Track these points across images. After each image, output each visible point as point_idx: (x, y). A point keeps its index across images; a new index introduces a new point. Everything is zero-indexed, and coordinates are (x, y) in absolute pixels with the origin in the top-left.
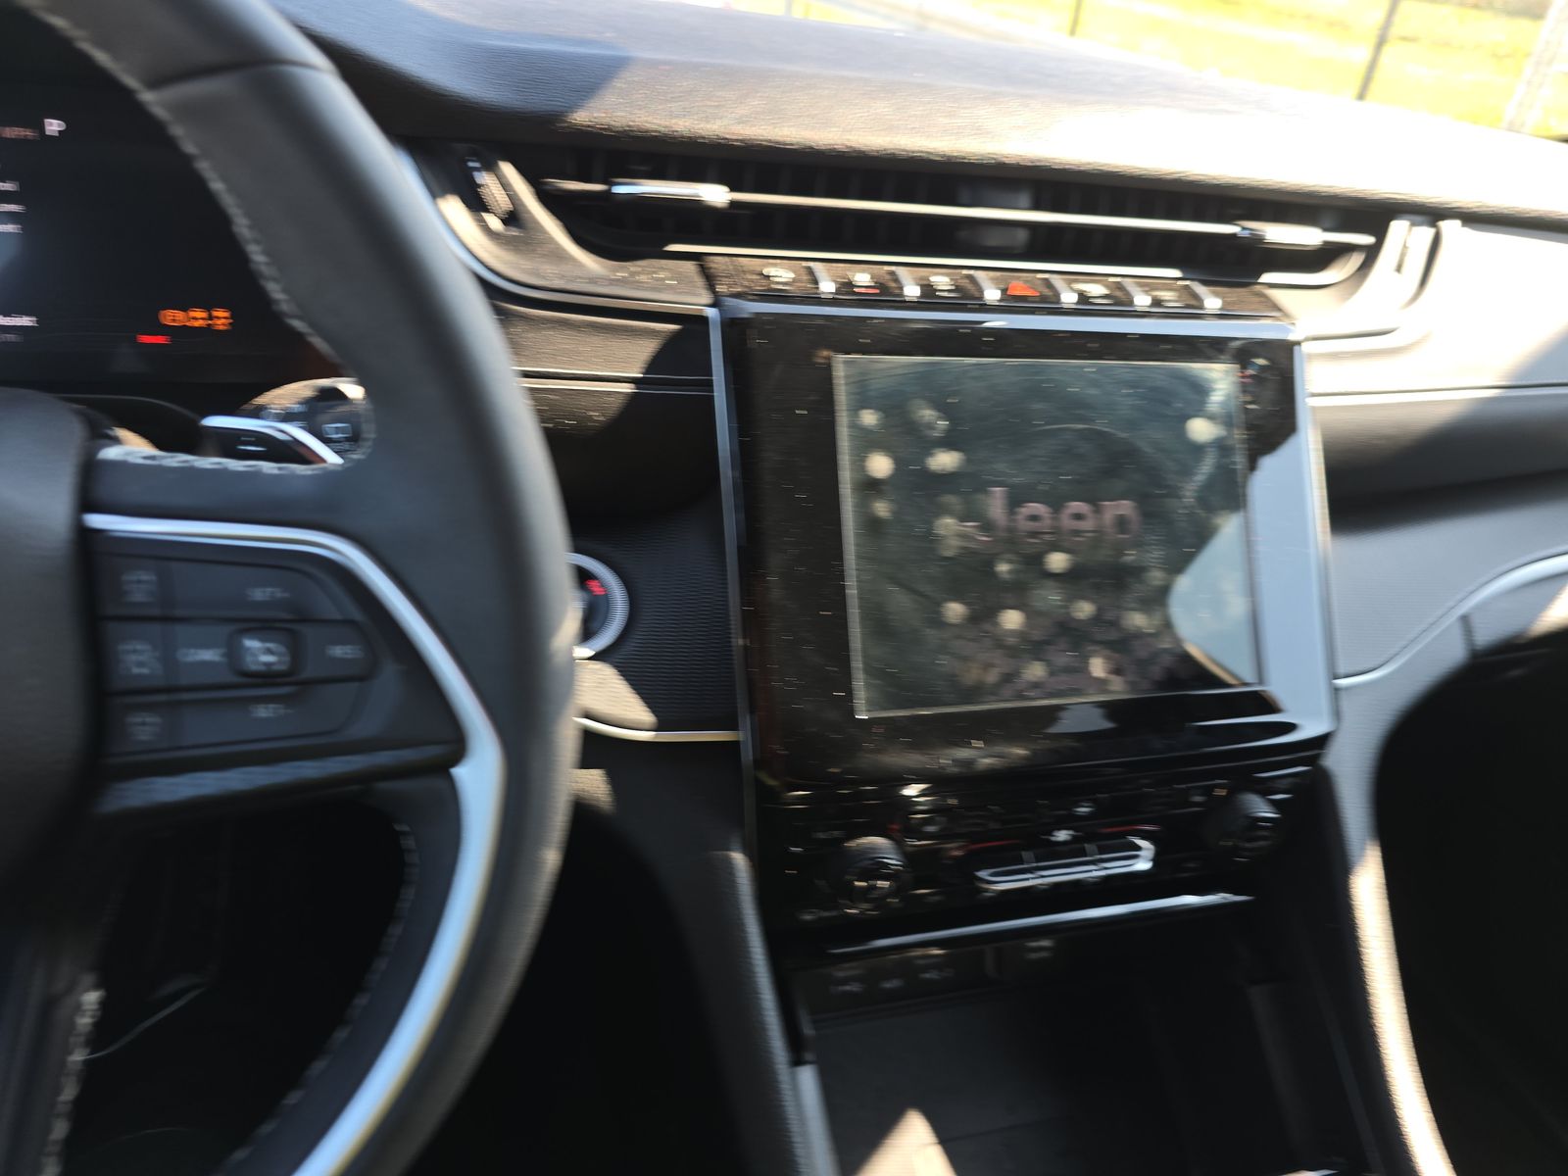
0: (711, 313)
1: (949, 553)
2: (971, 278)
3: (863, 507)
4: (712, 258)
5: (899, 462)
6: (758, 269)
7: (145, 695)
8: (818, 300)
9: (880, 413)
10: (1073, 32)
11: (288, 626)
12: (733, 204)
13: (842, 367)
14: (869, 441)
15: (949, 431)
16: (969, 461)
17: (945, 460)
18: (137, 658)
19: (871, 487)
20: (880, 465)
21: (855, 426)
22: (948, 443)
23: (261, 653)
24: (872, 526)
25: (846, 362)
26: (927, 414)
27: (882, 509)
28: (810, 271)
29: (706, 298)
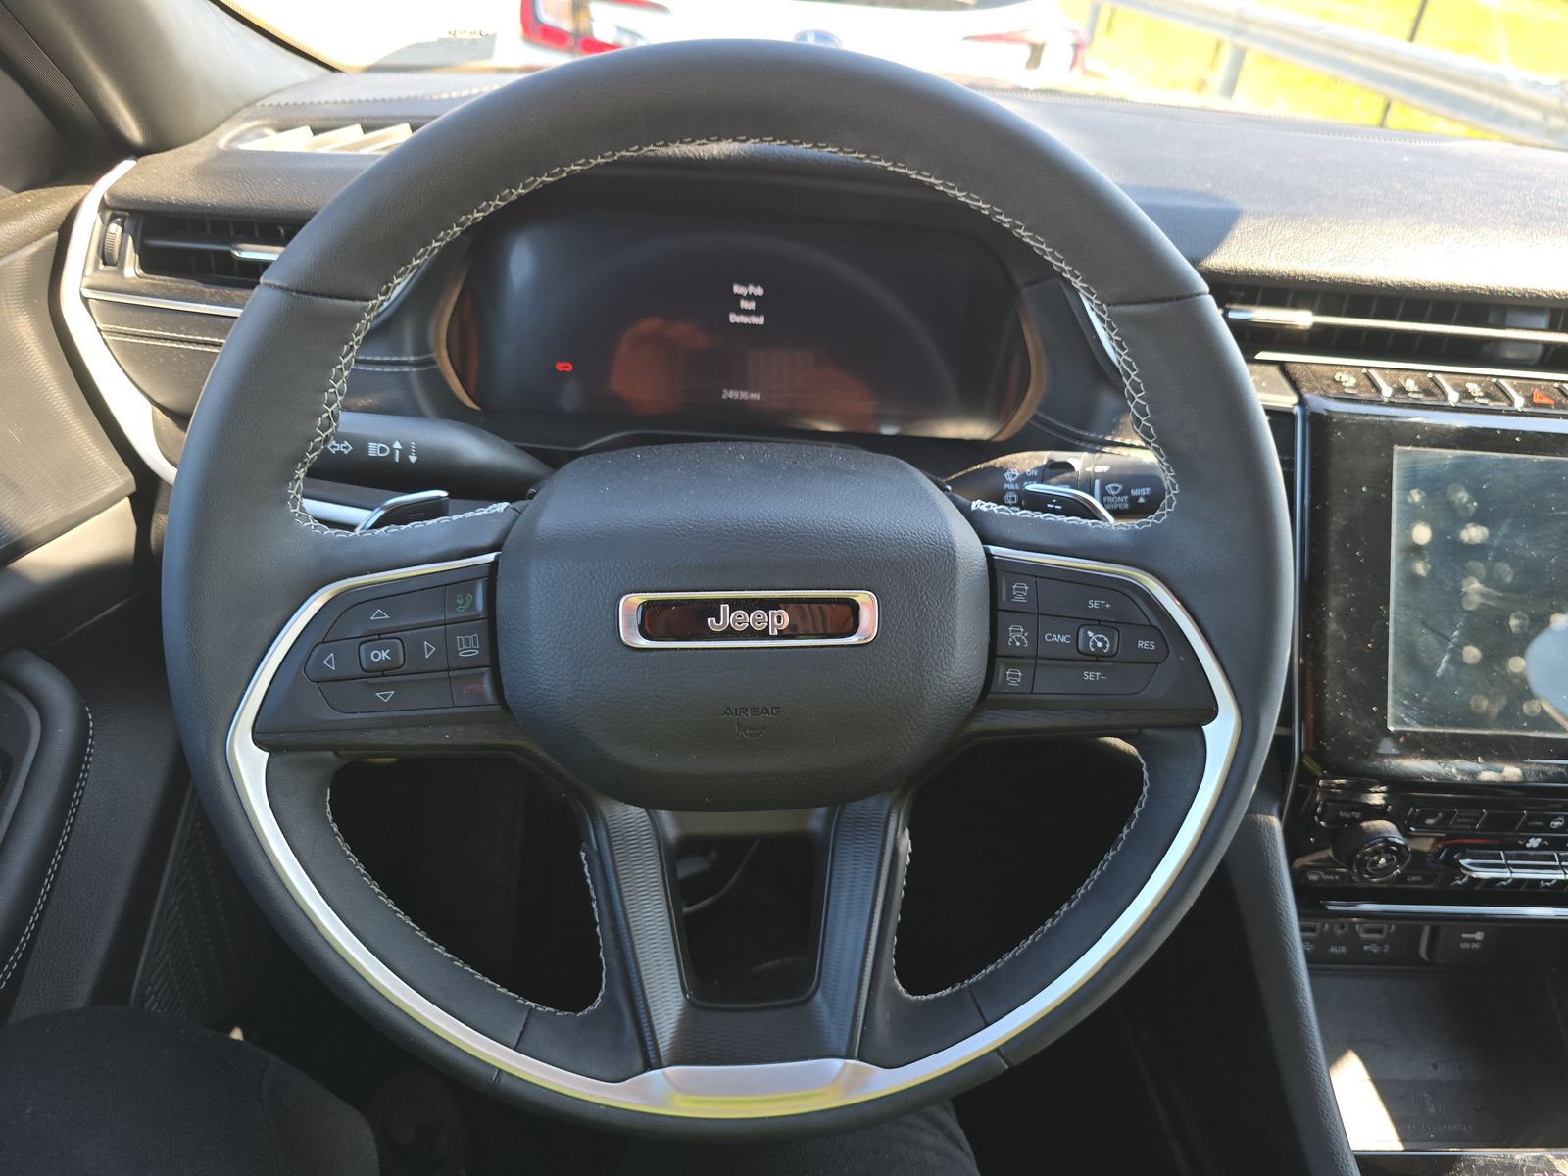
0: (1297, 410)
1: (1472, 607)
2: (1497, 385)
3: (1406, 564)
4: (1293, 365)
5: (1435, 532)
6: (1330, 374)
7: (1015, 658)
8: (1380, 403)
9: (1423, 493)
10: (1411, 38)
11: (1113, 625)
12: (1316, 326)
13: (1401, 456)
14: (1413, 515)
15: (1478, 510)
16: (1492, 535)
17: (1474, 534)
18: (1017, 636)
19: (1414, 550)
20: (1422, 534)
21: (1404, 502)
22: (1478, 520)
23: (1095, 640)
24: (1412, 581)
25: (1403, 453)
26: (1463, 496)
27: (1420, 568)
28: (1368, 377)
29: (1294, 399)
